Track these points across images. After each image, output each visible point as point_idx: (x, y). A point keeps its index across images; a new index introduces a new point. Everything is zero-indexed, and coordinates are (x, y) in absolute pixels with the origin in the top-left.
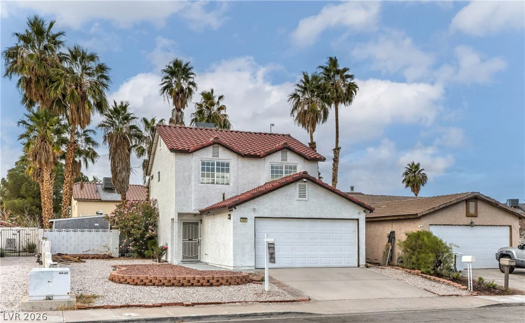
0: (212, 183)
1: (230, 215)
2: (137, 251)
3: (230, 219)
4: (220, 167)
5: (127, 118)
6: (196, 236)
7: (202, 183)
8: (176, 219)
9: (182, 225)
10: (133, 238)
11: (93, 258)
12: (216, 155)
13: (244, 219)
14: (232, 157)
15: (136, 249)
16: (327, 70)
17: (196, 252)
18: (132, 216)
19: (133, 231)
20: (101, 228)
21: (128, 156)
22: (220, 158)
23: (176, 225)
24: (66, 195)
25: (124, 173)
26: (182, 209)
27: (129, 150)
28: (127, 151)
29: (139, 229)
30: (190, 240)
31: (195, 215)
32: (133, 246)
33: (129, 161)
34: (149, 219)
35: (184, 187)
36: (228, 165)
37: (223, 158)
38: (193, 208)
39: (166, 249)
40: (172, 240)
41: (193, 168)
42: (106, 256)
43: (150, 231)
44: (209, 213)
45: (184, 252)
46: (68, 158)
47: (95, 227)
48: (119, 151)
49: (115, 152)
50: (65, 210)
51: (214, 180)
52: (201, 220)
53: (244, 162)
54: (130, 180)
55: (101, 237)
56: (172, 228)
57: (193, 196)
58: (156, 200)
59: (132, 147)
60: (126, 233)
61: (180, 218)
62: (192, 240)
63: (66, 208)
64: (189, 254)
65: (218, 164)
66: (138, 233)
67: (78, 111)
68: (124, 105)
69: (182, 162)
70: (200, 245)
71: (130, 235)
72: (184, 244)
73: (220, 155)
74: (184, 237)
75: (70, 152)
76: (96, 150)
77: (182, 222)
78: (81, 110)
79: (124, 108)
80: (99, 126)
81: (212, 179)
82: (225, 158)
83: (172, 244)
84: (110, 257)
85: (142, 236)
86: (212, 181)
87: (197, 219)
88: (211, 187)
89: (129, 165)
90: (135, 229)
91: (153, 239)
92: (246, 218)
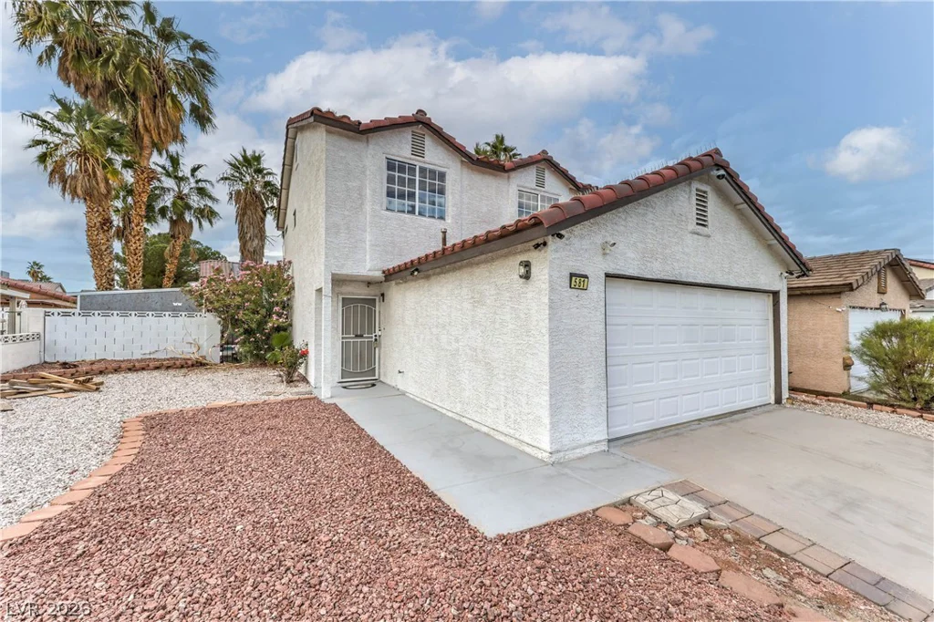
0: (409, 212)
1: (527, 265)
2: (251, 352)
3: (527, 276)
4: (428, 180)
5: (259, 171)
6: (371, 329)
7: (387, 209)
8: (327, 289)
9: (340, 304)
10: (242, 330)
11: (157, 368)
12: (418, 150)
13: (577, 280)
14: (450, 163)
15: (247, 349)
16: (494, 146)
17: (371, 360)
18: (241, 287)
19: (240, 315)
20: (187, 310)
21: (263, 220)
22: (426, 159)
23: (327, 302)
24: (135, 254)
25: (256, 241)
26: (343, 265)
27: (265, 213)
28: (261, 213)
29: (255, 312)
30: (357, 336)
31: (369, 283)
32: (243, 343)
33: (264, 226)
34: (276, 294)
35: (346, 213)
36: (442, 176)
37: (433, 161)
38: (368, 265)
39: (305, 355)
40: (318, 337)
41: (368, 173)
42: (190, 362)
43: (275, 317)
44: (417, 270)
45: (345, 361)
46: (136, 192)
47: (175, 309)
48: (249, 212)
49: (244, 214)
50: (134, 280)
51: (413, 207)
52: (383, 295)
53: (473, 176)
54: (265, 251)
55: (184, 327)
56: (318, 310)
57: (368, 237)
58: (290, 262)
59: (268, 209)
60: (230, 320)
61: (337, 289)
62: (361, 336)
63: (134, 277)
64: (354, 368)
65: (423, 170)
66: (252, 320)
67: (155, 112)
68: (257, 155)
69: (342, 154)
70: (380, 346)
71: (236, 323)
72: (345, 346)
73: (426, 153)
74: (345, 330)
75: (141, 183)
76: (216, 208)
77: (340, 297)
78: (159, 111)
79: (258, 159)
80: (222, 179)
81: (410, 203)
82: (437, 162)
83: (318, 345)
84: (200, 364)
85: (261, 324)
86: (410, 209)
87: (373, 293)
88: (407, 220)
89: (264, 232)
90: (247, 312)
91: (285, 330)
92: (586, 277)
